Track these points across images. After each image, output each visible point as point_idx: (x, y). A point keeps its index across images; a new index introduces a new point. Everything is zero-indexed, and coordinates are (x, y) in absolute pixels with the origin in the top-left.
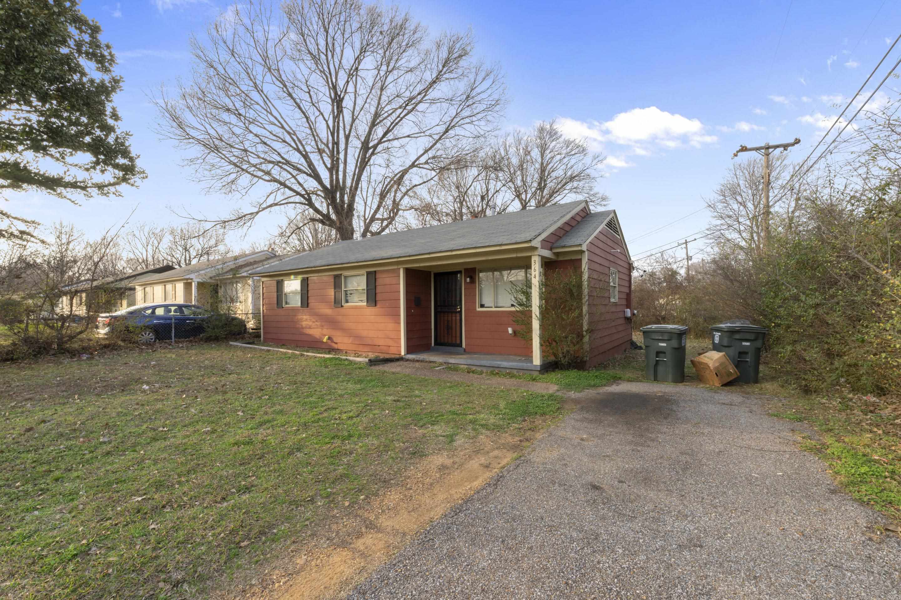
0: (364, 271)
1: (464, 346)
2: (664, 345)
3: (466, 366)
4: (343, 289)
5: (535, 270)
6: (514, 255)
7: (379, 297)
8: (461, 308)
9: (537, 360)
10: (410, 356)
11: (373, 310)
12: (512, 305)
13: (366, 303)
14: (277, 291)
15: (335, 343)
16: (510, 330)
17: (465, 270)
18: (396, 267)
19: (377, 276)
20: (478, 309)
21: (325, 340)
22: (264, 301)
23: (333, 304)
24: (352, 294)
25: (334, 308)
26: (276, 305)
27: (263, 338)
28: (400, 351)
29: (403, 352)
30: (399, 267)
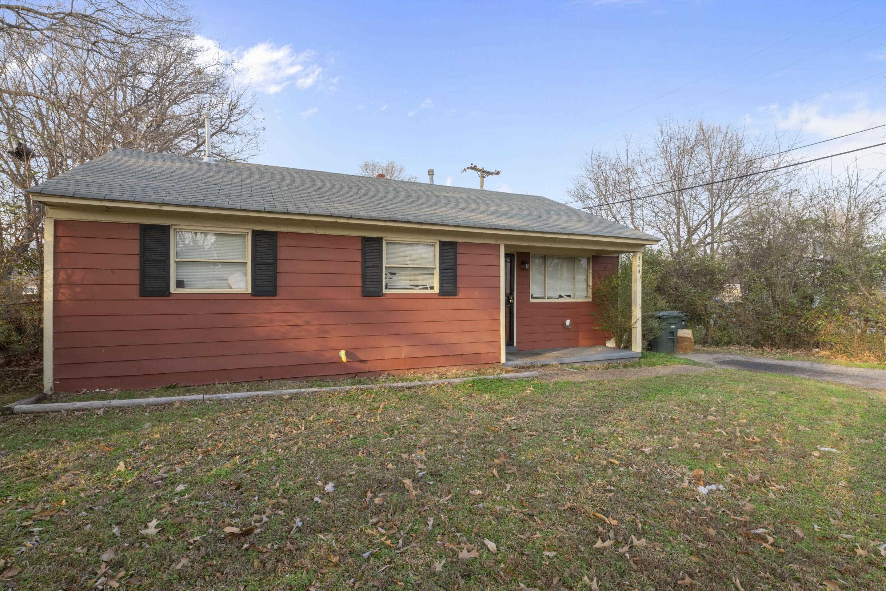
1: (515, 345)
2: (674, 326)
4: (384, 264)
5: (639, 266)
8: (513, 299)
10: (511, 363)
11: (450, 302)
12: (560, 296)
13: (436, 290)
14: (143, 254)
15: (361, 361)
16: (568, 322)
17: (518, 253)
18: (493, 242)
19: (460, 250)
20: (532, 300)
21: (344, 359)
22: (62, 275)
23: (359, 290)
24: (394, 274)
25: (360, 297)
26: (138, 287)
27: (55, 380)
28: (499, 358)
29: (503, 359)
30: (498, 242)
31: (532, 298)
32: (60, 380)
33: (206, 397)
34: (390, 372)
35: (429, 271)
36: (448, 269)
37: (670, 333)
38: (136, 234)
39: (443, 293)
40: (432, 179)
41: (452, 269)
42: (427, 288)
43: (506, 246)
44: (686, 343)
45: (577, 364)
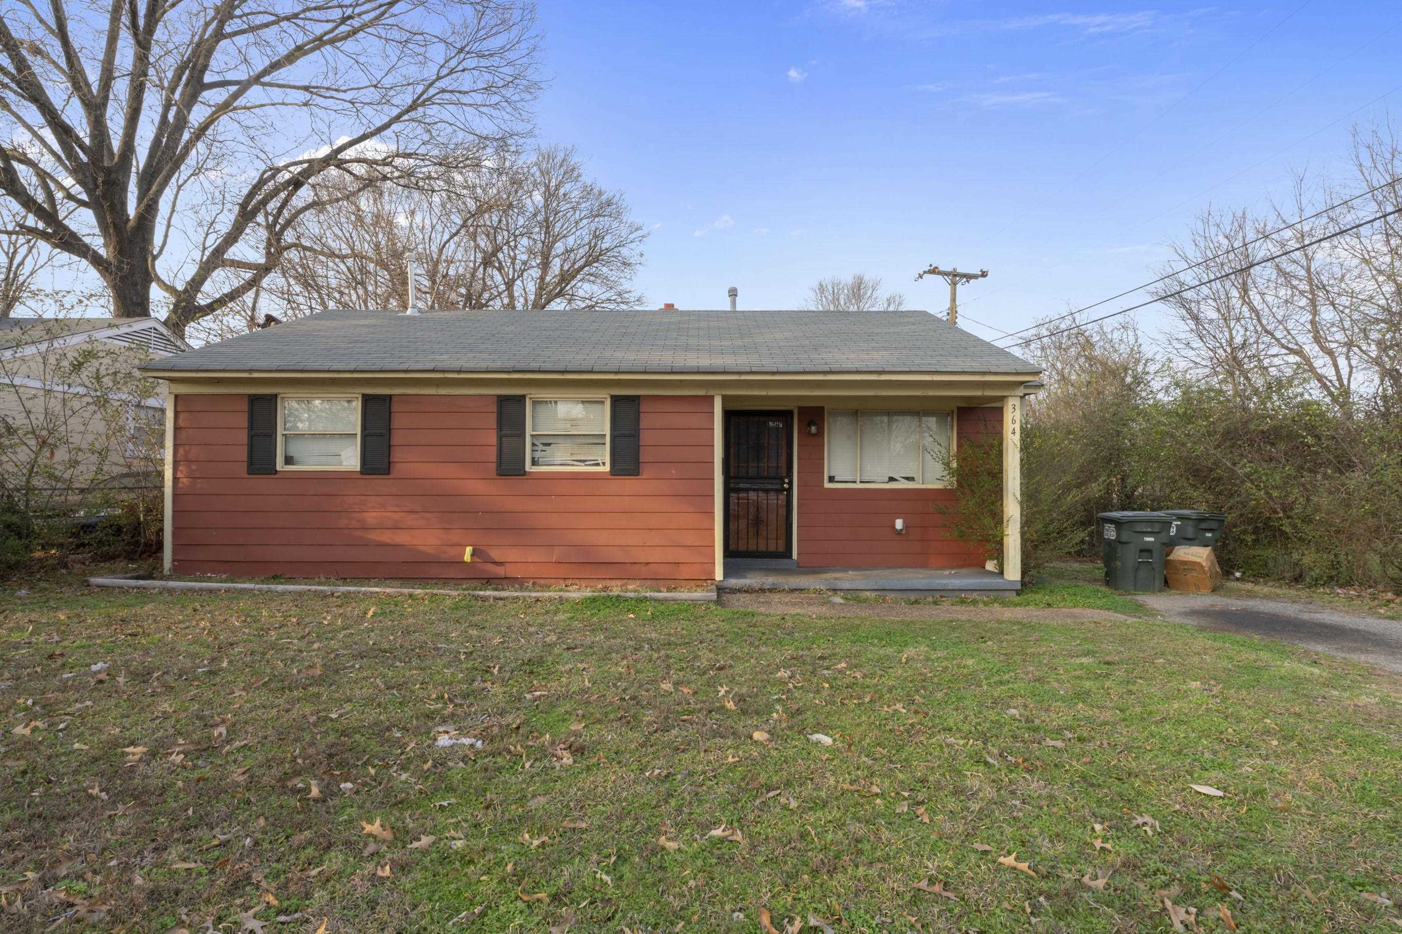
0: (605, 395)
1: (795, 556)
2: (1152, 539)
3: (874, 594)
4: (529, 431)
5: (1014, 421)
6: (978, 393)
7: (645, 455)
8: (791, 483)
9: (1013, 572)
10: (733, 582)
11: (629, 484)
12: (892, 479)
13: (607, 468)
14: (251, 426)
15: (495, 563)
16: (899, 524)
17: (801, 409)
18: (701, 392)
19: (644, 407)
20: (827, 485)
21: (467, 557)
22: (181, 451)
23: (493, 466)
24: (549, 445)
25: (495, 476)
26: (245, 464)
27: (174, 561)
28: (713, 572)
29: (719, 575)
30: (710, 393)
31: (831, 479)
32: (178, 561)
33: (258, 586)
34: (538, 581)
35: (596, 440)
36: (624, 436)
37: (1141, 551)
38: (244, 406)
39: (616, 470)
40: (734, 303)
41: (630, 436)
42: (598, 465)
43: (725, 398)
44: (1195, 574)
45: (868, 594)
